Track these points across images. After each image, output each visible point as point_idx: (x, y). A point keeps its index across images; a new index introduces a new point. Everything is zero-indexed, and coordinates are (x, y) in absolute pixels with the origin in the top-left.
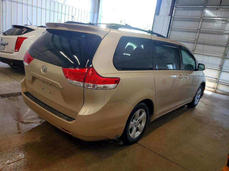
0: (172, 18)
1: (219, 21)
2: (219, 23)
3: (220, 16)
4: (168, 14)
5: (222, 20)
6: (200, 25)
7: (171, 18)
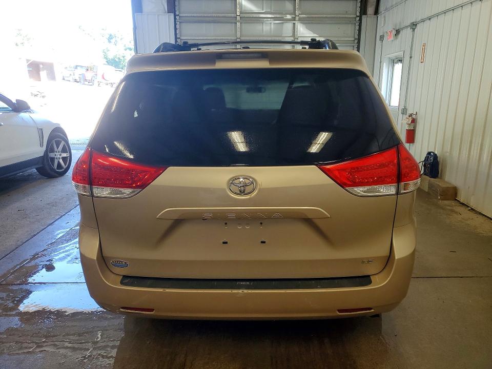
0: (177, 17)
1: (269, 20)
2: (271, 23)
3: (269, 10)
4: (164, 8)
5: (275, 19)
6: (238, 30)
7: (175, 19)
